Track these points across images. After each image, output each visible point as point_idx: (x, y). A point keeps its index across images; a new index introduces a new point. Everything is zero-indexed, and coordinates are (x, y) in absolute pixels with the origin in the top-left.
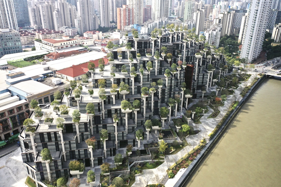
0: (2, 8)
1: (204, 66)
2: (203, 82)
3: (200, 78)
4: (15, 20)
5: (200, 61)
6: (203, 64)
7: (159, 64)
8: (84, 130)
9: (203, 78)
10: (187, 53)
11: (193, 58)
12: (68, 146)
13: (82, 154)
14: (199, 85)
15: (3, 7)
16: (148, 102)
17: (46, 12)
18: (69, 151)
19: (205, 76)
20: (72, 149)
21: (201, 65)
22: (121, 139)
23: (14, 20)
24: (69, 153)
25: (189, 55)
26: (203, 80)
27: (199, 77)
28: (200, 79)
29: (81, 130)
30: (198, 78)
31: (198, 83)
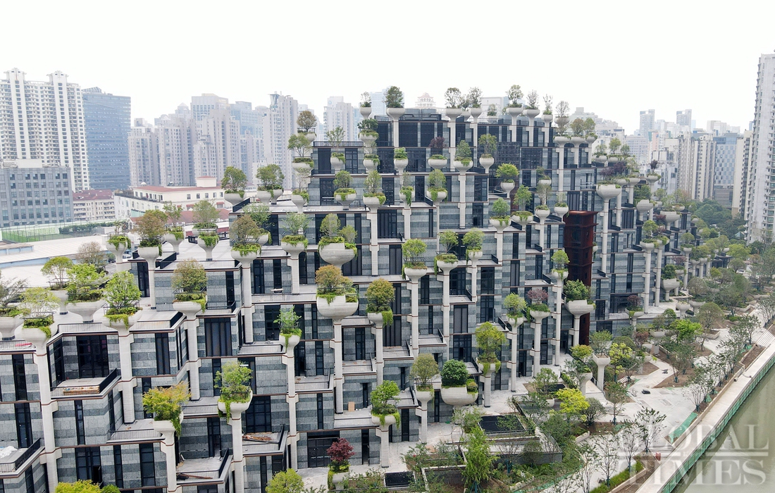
0: (51, 130)
1: (628, 230)
2: (629, 285)
3: (620, 268)
4: (82, 163)
5: (615, 211)
6: (627, 223)
7: (472, 189)
8: (152, 364)
9: (630, 267)
10: (569, 180)
11: (590, 198)
12: (69, 423)
13: (130, 468)
14: (617, 292)
15: (53, 129)
16: (431, 308)
17: (174, 146)
18: (73, 450)
19: (635, 263)
20: (90, 442)
21: (619, 224)
22: (313, 423)
23: (79, 165)
24: (73, 459)
25: (577, 189)
26: (630, 276)
27: (617, 263)
28: (621, 271)
29: (140, 365)
30: (612, 268)
31: (613, 285)
